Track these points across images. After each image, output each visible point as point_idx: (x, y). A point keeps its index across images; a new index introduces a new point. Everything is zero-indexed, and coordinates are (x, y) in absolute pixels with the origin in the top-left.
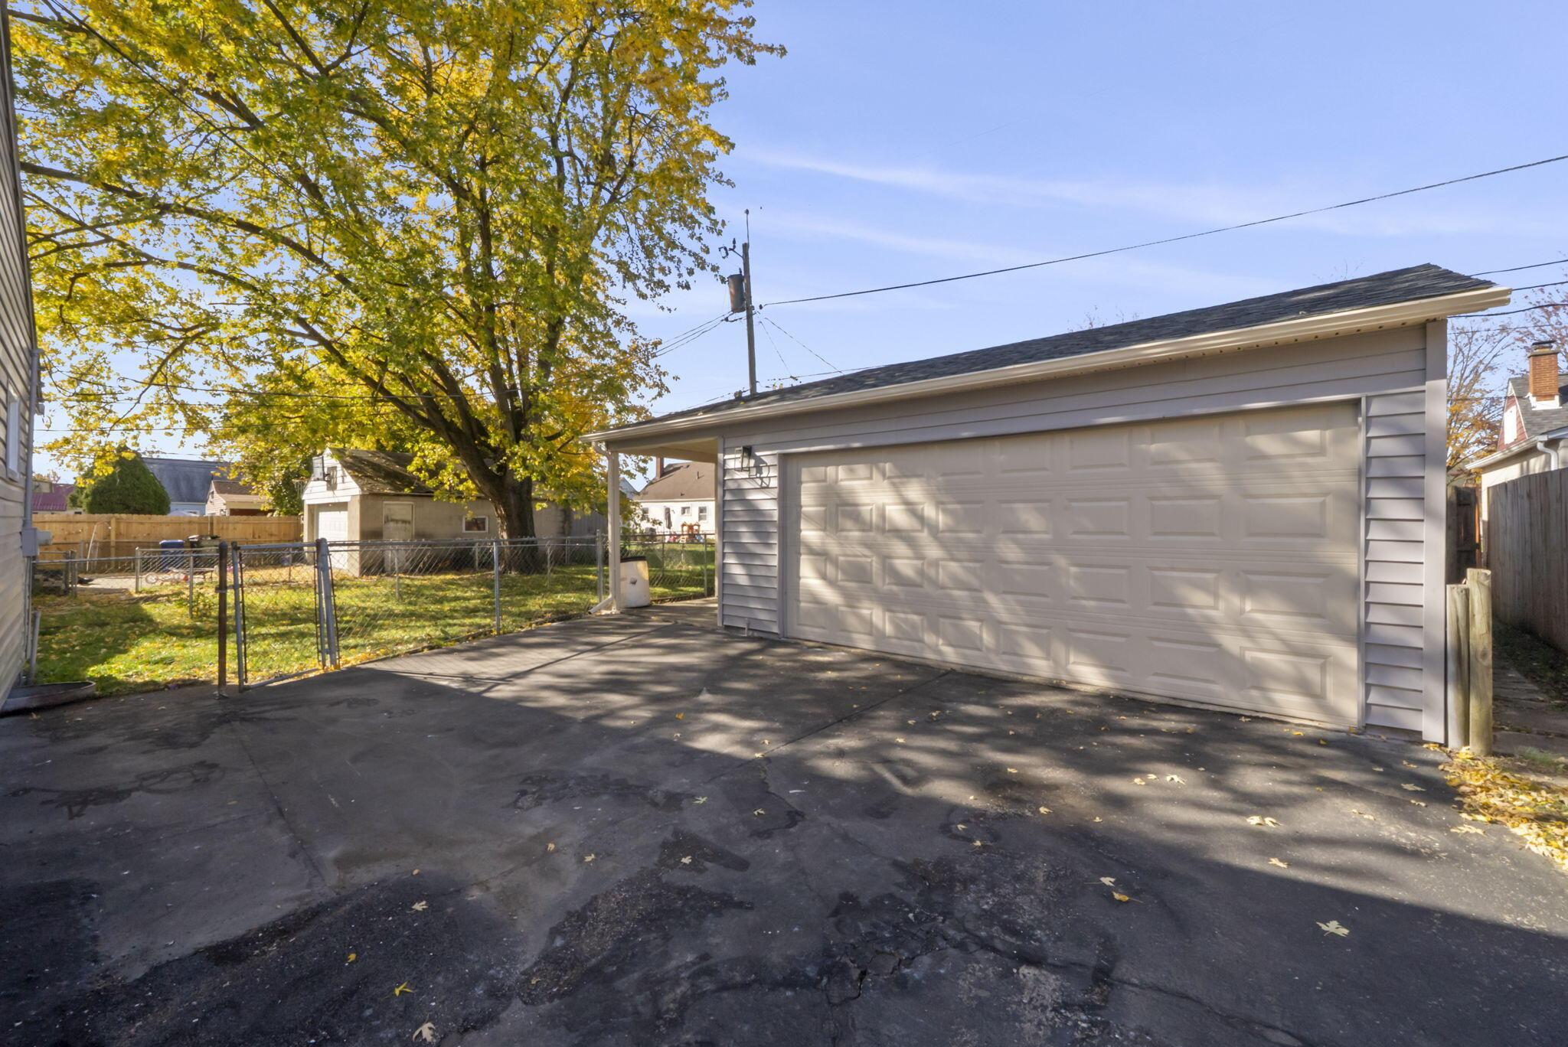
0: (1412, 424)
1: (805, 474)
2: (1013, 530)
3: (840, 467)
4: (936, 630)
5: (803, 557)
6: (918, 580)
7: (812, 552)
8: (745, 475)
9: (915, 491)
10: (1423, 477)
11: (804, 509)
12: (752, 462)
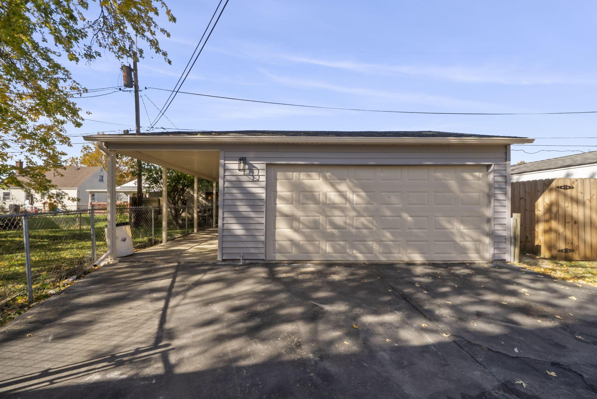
0: (504, 173)
1: (280, 175)
2: (388, 204)
3: (302, 173)
4: (353, 247)
5: (277, 218)
6: (345, 225)
7: (284, 215)
8: (242, 173)
9: (343, 187)
10: (506, 188)
11: (278, 193)
12: (247, 167)
